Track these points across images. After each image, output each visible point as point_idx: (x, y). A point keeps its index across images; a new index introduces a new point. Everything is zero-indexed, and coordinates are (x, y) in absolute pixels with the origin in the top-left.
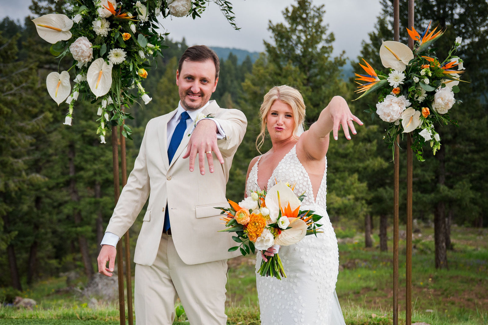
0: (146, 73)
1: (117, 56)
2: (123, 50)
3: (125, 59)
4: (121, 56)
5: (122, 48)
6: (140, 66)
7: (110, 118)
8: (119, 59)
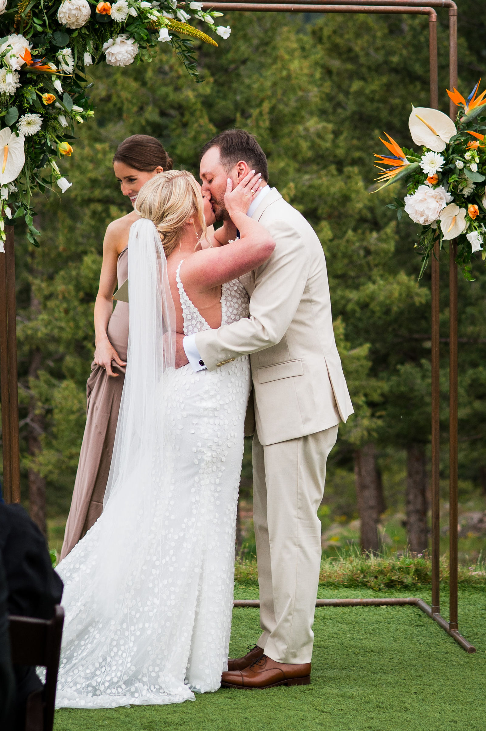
0: (70, 149)
1: (29, 123)
2: (40, 115)
3: (40, 128)
4: (35, 124)
5: (38, 113)
6: (61, 139)
8: (32, 128)
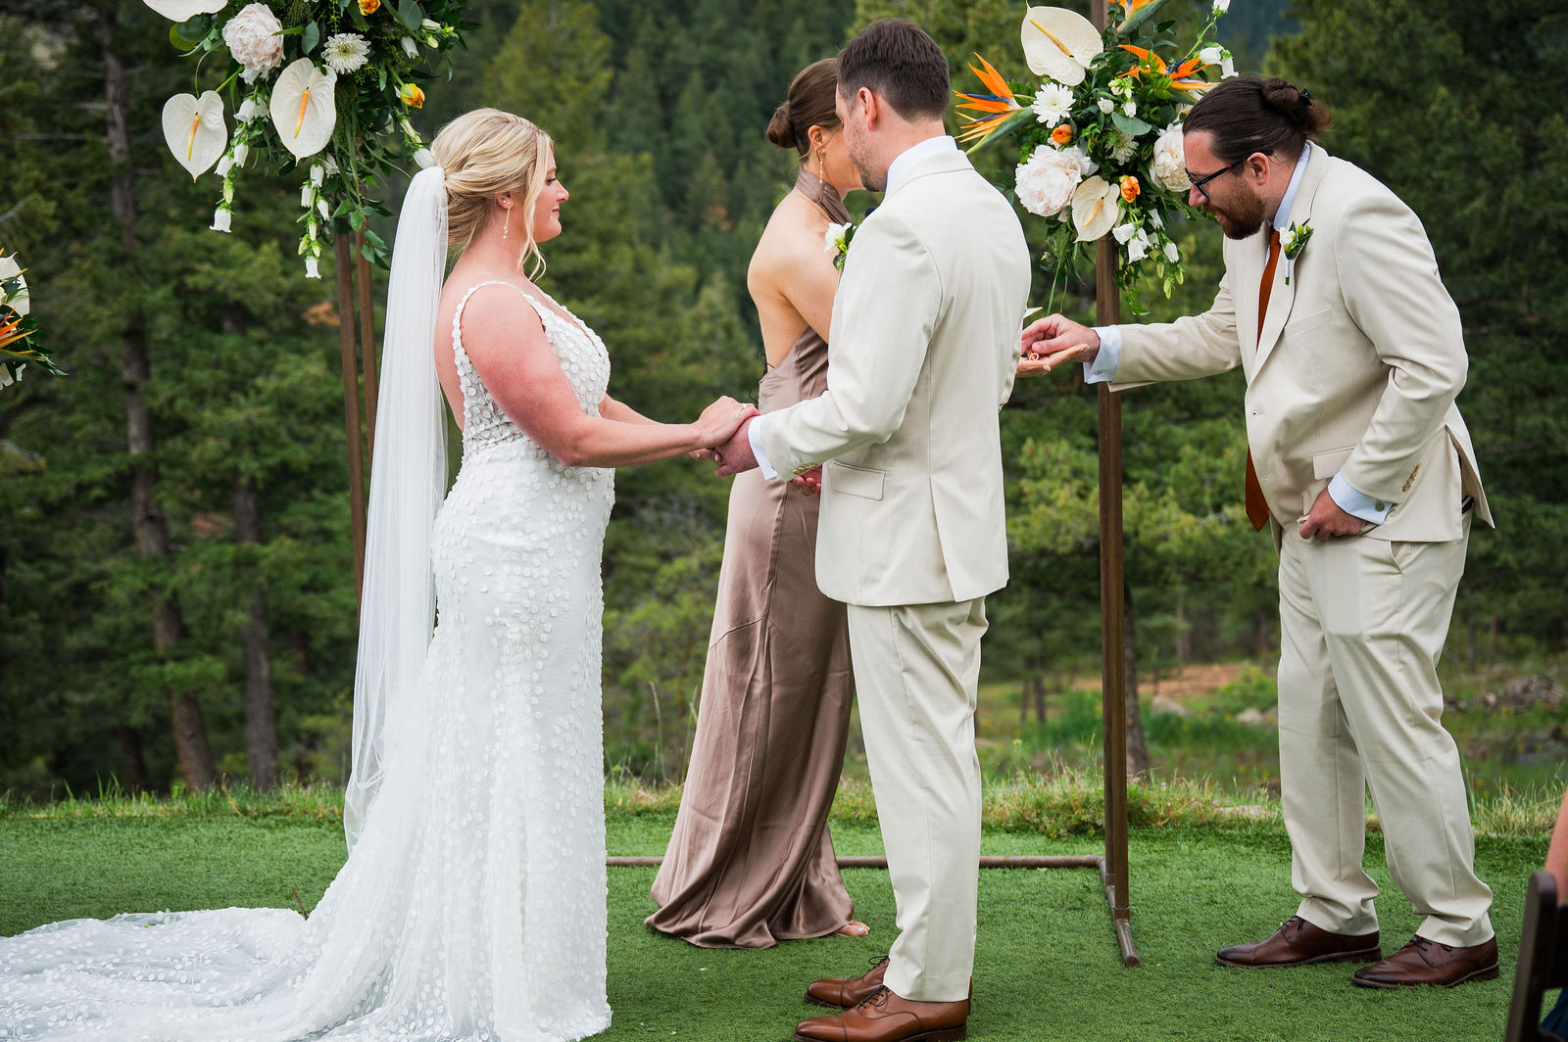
0: (419, 96)
1: (345, 51)
2: (362, 36)
3: (366, 60)
4: (355, 51)
5: (358, 33)
6: (406, 78)
7: (331, 213)
8: (351, 60)
